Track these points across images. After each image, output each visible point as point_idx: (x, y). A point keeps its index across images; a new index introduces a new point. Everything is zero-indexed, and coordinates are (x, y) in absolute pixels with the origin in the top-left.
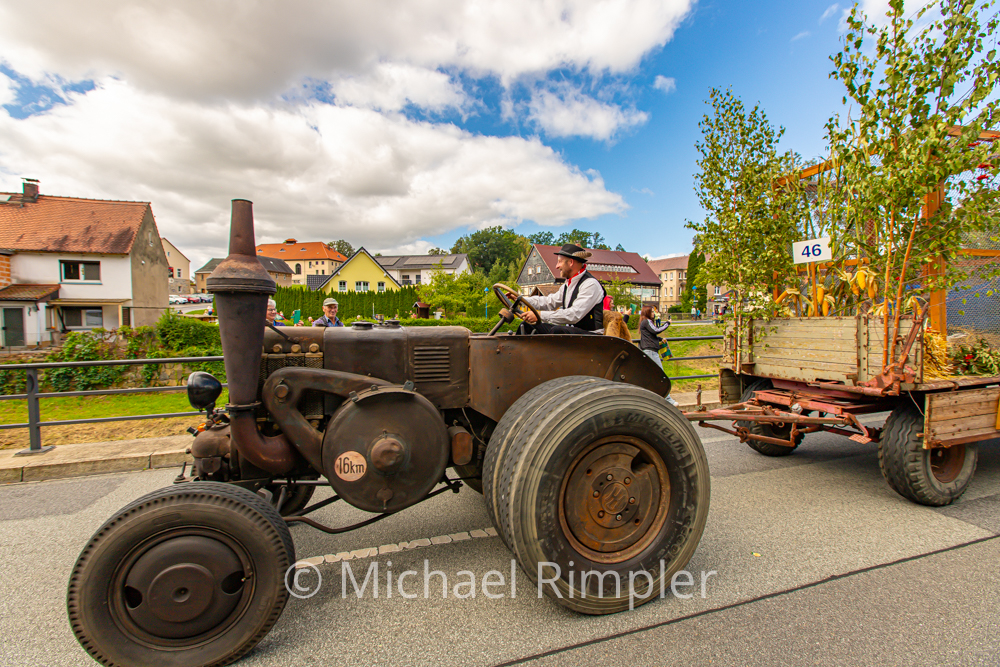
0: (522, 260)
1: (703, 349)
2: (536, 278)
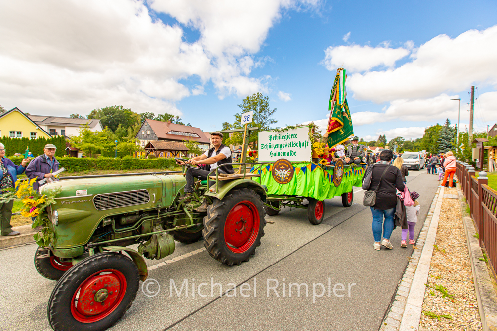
0: (137, 127)
2: (146, 137)
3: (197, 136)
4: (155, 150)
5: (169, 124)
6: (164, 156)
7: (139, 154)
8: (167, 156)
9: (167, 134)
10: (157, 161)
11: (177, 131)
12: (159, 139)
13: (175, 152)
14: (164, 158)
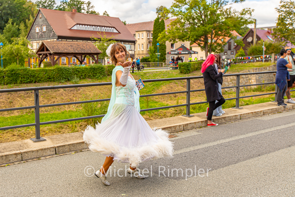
0: (31, 21)
1: (164, 88)
2: (42, 35)
3: (115, 31)
4: (50, 54)
5: (73, 14)
6: (67, 63)
7: (32, 61)
8: (72, 62)
9: (70, 29)
10: (53, 70)
11: (85, 25)
12: (60, 37)
13: (80, 56)
14: (67, 66)
